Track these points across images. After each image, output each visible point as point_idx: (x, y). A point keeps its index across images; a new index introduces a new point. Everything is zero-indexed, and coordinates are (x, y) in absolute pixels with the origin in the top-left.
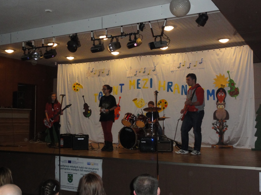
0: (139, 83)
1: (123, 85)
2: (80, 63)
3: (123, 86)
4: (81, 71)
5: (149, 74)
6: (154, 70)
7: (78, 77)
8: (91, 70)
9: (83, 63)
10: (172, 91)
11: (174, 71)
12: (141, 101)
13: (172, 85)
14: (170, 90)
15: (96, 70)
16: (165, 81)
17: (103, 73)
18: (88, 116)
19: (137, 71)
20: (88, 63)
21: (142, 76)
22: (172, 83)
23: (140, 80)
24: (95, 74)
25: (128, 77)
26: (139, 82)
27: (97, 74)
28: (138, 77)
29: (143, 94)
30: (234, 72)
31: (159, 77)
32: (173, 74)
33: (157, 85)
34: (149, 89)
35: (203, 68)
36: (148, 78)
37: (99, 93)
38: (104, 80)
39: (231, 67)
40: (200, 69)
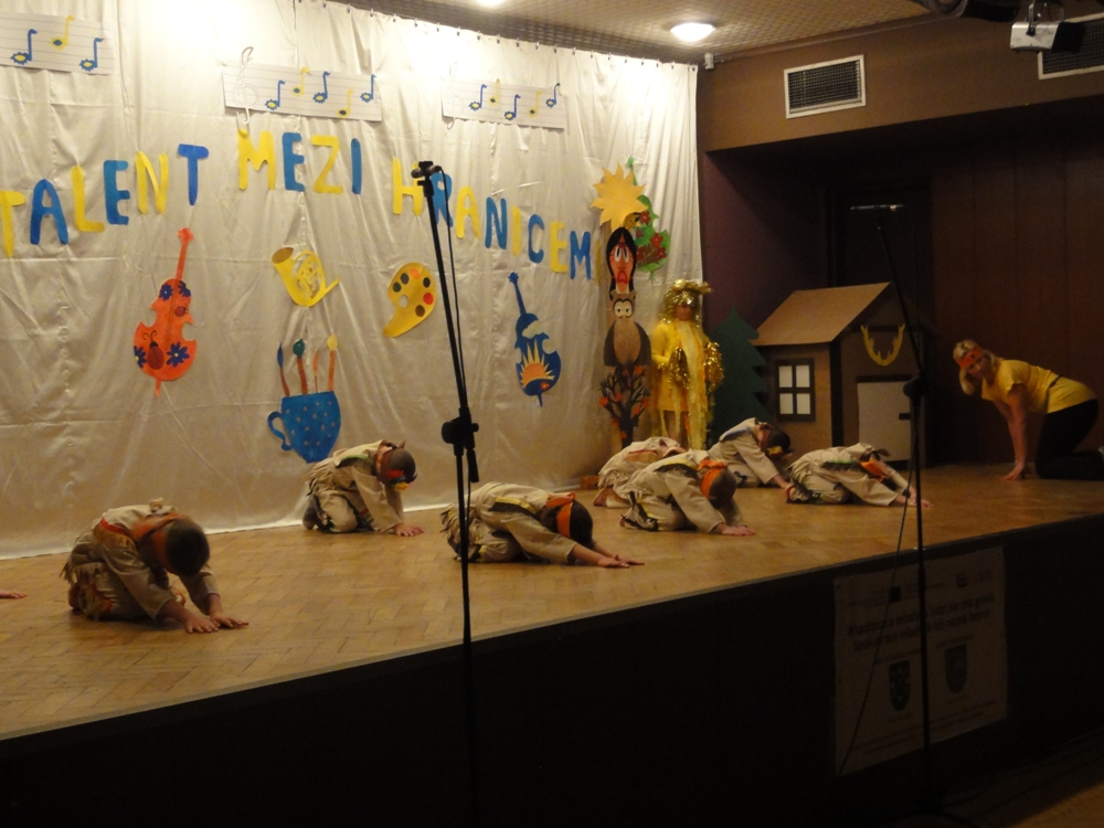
0: (300, 159)
1: (202, 153)
3: (200, 163)
5: (343, 113)
6: (368, 97)
11: (456, 118)
12: (311, 265)
14: (441, 216)
19: (282, 82)
21: (309, 117)
23: (297, 138)
25: (231, 110)
26: (296, 148)
28: (287, 120)
29: (314, 224)
30: (647, 165)
31: (393, 138)
32: (452, 137)
33: (384, 180)
34: (347, 196)
35: (560, 130)
36: (341, 133)
37: (31, 192)
38: (66, 101)
39: (639, 143)
40: (550, 129)
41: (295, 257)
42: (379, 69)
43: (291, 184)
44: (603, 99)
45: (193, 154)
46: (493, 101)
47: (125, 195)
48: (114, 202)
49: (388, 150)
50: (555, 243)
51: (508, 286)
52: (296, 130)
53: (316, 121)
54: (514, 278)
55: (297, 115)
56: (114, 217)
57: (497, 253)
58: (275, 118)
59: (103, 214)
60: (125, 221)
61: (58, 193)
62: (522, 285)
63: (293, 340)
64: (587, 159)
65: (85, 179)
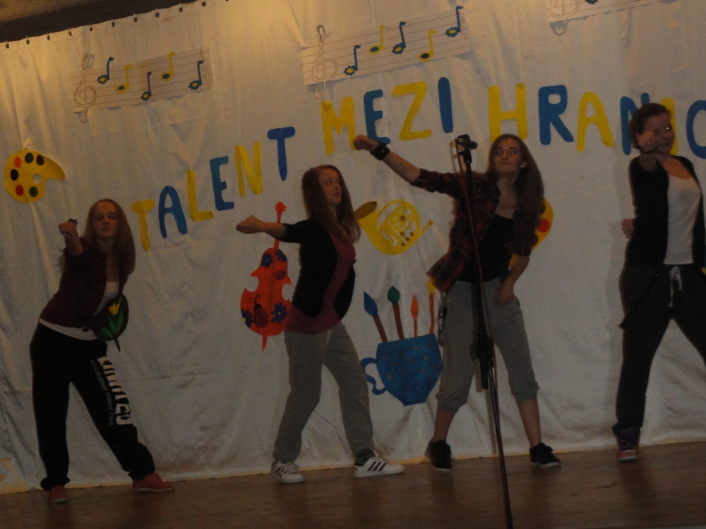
0: (379, 115)
1: (290, 132)
2: (31, 39)
3: (288, 142)
4: (40, 83)
5: (425, 56)
6: (454, 32)
7: (30, 120)
8: (99, 67)
9: (51, 35)
10: (568, 137)
11: (568, 21)
12: (401, 213)
13: (562, 106)
14: (554, 132)
15: (128, 68)
16: (520, 86)
17: (166, 76)
18: (110, 335)
19: (357, 47)
20: (77, 31)
21: (390, 71)
22: (561, 90)
23: (378, 94)
24: (121, 88)
25: (313, 88)
26: (379, 105)
27: (137, 87)
28: (367, 81)
32: (566, 42)
34: (437, 138)
36: (426, 77)
37: (157, 198)
38: (180, 119)
41: (379, 209)
45: (281, 135)
47: (225, 184)
48: (219, 192)
49: (483, 78)
52: (376, 87)
55: (377, 73)
56: (221, 205)
58: (355, 82)
59: (213, 204)
60: (230, 205)
61: (179, 194)
63: (385, 287)
65: (196, 179)
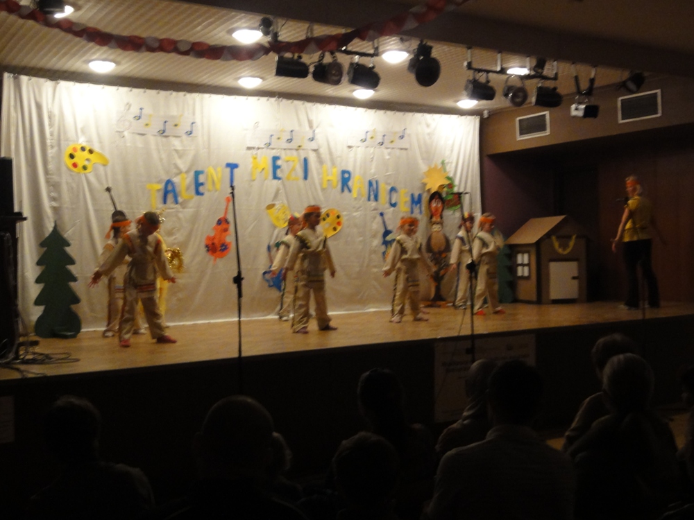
0: (279, 167)
1: (236, 166)
3: (235, 170)
5: (300, 147)
6: (312, 139)
9: (104, 86)
10: (350, 191)
11: (353, 146)
12: (284, 210)
13: (349, 179)
15: (153, 116)
16: (335, 167)
19: (272, 135)
21: (285, 149)
23: (278, 158)
24: (147, 125)
25: (249, 148)
27: (156, 126)
28: (274, 151)
29: (286, 193)
30: (452, 163)
31: (323, 156)
32: (352, 154)
33: (319, 174)
34: (301, 182)
35: (406, 149)
36: (299, 155)
37: (163, 184)
38: (179, 148)
39: (447, 153)
40: (401, 149)
41: (276, 207)
42: (317, 127)
43: (275, 177)
44: (429, 134)
45: (232, 166)
46: (372, 138)
47: (202, 184)
48: (198, 187)
49: (321, 161)
50: (403, 199)
51: (379, 219)
52: (278, 155)
53: (288, 152)
54: (382, 214)
55: (278, 149)
56: (198, 193)
57: (373, 204)
58: (269, 150)
59: (193, 192)
60: (202, 194)
61: (176, 184)
62: (386, 217)
63: (275, 241)
64: (420, 161)
65: (186, 178)
